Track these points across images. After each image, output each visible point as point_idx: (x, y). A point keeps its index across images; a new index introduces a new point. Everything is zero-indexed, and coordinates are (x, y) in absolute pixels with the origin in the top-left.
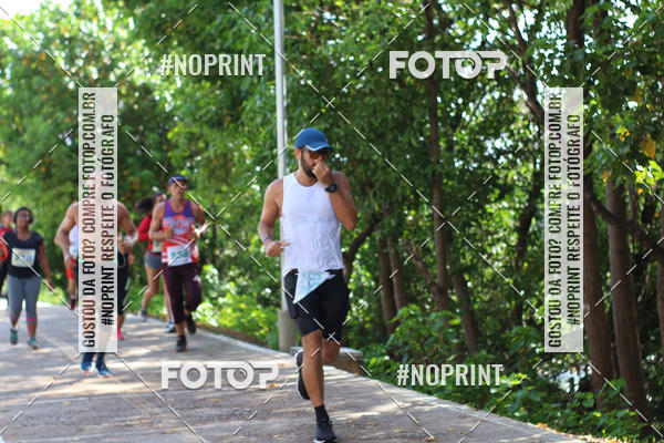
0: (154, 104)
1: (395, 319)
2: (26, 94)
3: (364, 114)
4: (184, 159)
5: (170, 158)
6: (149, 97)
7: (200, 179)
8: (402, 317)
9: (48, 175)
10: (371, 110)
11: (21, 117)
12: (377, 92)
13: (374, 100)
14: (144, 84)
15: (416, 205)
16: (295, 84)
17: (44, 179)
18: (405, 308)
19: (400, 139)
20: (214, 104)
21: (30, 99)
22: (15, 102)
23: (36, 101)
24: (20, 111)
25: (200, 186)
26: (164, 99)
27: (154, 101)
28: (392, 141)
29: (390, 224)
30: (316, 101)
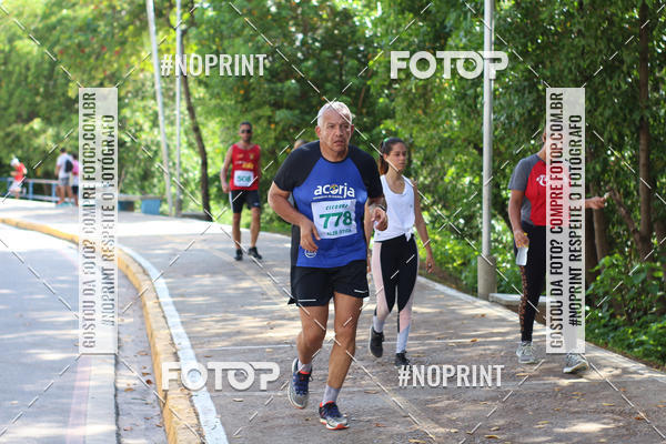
0: (354, 30)
1: (597, 268)
2: (227, 17)
3: (572, 55)
4: (383, 87)
5: (369, 87)
6: (350, 22)
7: (398, 108)
8: (604, 266)
9: (247, 98)
10: (579, 52)
11: (222, 39)
12: (587, 34)
13: (583, 42)
14: (344, 9)
15: (620, 147)
16: (502, 22)
17: (242, 102)
18: (608, 258)
19: (608, 82)
20: (417, 36)
21: (231, 21)
22: (215, 22)
23: (238, 23)
24: (221, 32)
25: (398, 116)
26: (363, 25)
27: (354, 25)
28: (599, 84)
29: (594, 168)
30: (523, 41)
